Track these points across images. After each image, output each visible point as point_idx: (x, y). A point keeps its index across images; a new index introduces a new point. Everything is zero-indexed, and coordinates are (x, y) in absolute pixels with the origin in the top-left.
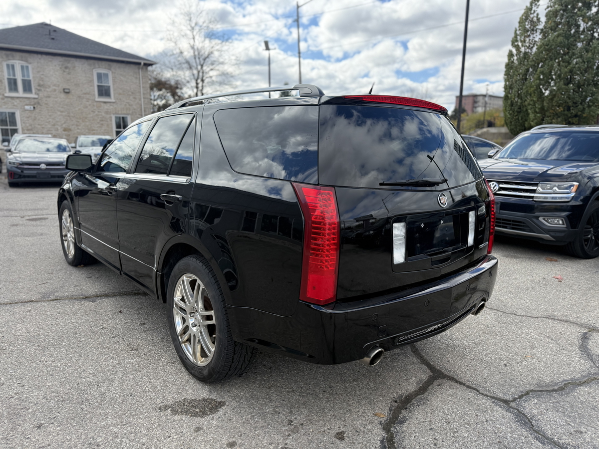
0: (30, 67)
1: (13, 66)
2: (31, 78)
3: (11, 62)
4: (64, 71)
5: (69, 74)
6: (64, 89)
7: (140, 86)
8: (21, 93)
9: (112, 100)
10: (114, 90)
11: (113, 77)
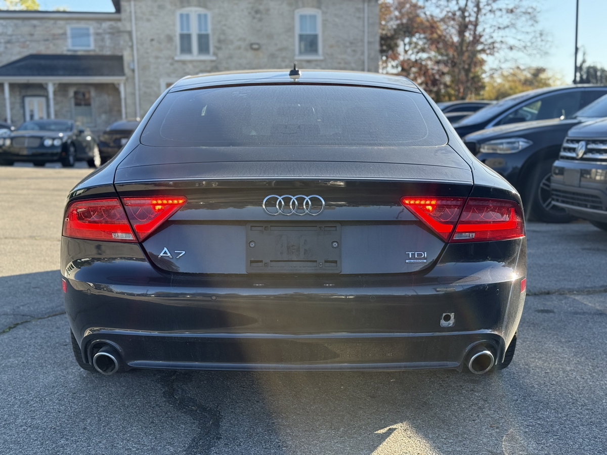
0: (210, 15)
1: (188, 16)
2: (210, 32)
3: (185, 10)
4: (254, 18)
5: (260, 20)
6: (252, 44)
7: (364, 32)
8: (195, 55)
9: (320, 57)
10: (324, 41)
11: (323, 20)
